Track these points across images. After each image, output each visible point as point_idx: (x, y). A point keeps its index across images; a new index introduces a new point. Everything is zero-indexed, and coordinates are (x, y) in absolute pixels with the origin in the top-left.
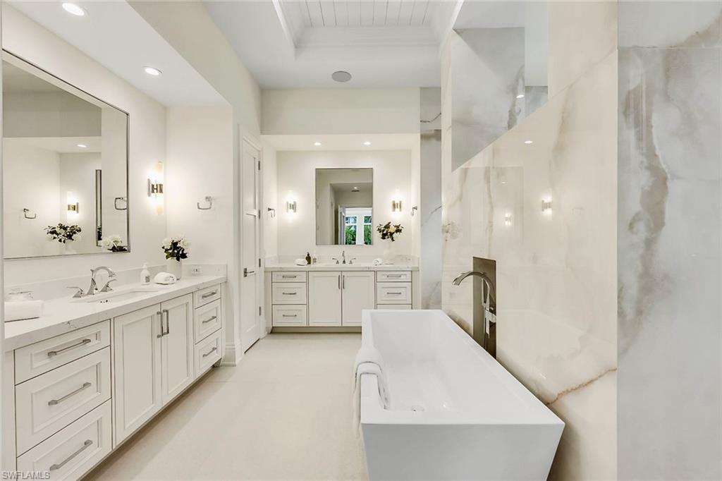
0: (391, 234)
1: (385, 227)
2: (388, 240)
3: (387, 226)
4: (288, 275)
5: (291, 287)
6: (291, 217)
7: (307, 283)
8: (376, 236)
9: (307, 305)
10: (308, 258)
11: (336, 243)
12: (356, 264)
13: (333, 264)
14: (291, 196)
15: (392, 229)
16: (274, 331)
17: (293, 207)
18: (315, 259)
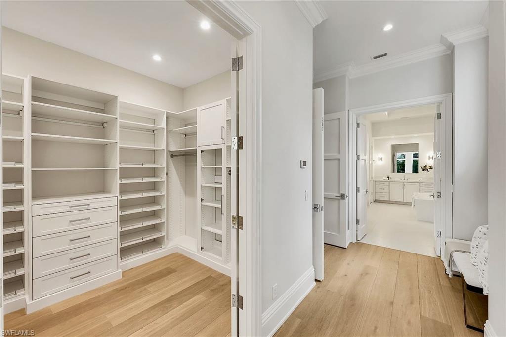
0: (427, 169)
1: (425, 167)
2: (426, 172)
3: (426, 166)
4: (382, 182)
5: (383, 187)
6: (380, 163)
7: (389, 186)
8: (420, 170)
9: (389, 193)
10: (388, 177)
11: (394, 172)
12: (410, 180)
13: (399, 180)
14: (380, 155)
15: (428, 167)
16: (376, 201)
17: (381, 159)
18: (391, 178)
